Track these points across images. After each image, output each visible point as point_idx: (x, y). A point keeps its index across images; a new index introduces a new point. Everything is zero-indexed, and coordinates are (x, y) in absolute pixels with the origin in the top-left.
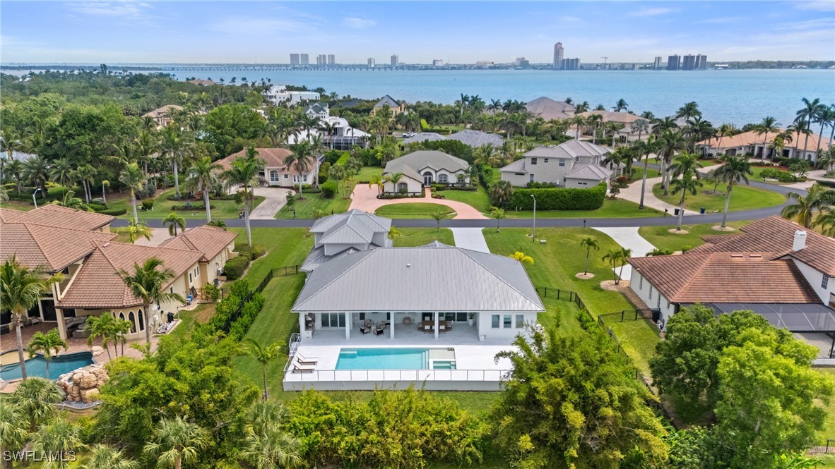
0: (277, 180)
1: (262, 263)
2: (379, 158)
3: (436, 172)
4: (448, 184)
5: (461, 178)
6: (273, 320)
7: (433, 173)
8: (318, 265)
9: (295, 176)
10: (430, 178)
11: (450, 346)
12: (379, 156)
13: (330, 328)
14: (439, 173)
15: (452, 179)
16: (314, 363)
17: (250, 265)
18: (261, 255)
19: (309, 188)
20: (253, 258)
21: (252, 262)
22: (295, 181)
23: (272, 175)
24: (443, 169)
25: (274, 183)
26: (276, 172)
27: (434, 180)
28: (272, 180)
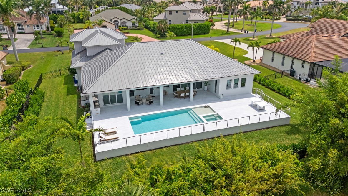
0: (23, 29)
1: (30, 71)
2: (81, 18)
3: (120, 20)
4: (127, 27)
5: (134, 24)
6: (57, 106)
7: (119, 21)
8: (84, 63)
9: (34, 26)
10: (117, 24)
11: (206, 105)
12: (81, 17)
13: (111, 105)
14: (122, 21)
15: (129, 24)
16: (115, 133)
17: (22, 74)
18: (28, 67)
19: (45, 32)
20: (23, 70)
21: (22, 72)
22: (35, 29)
23: (19, 26)
24: (124, 18)
25: (21, 31)
26: (21, 24)
27: (120, 25)
28: (19, 29)
